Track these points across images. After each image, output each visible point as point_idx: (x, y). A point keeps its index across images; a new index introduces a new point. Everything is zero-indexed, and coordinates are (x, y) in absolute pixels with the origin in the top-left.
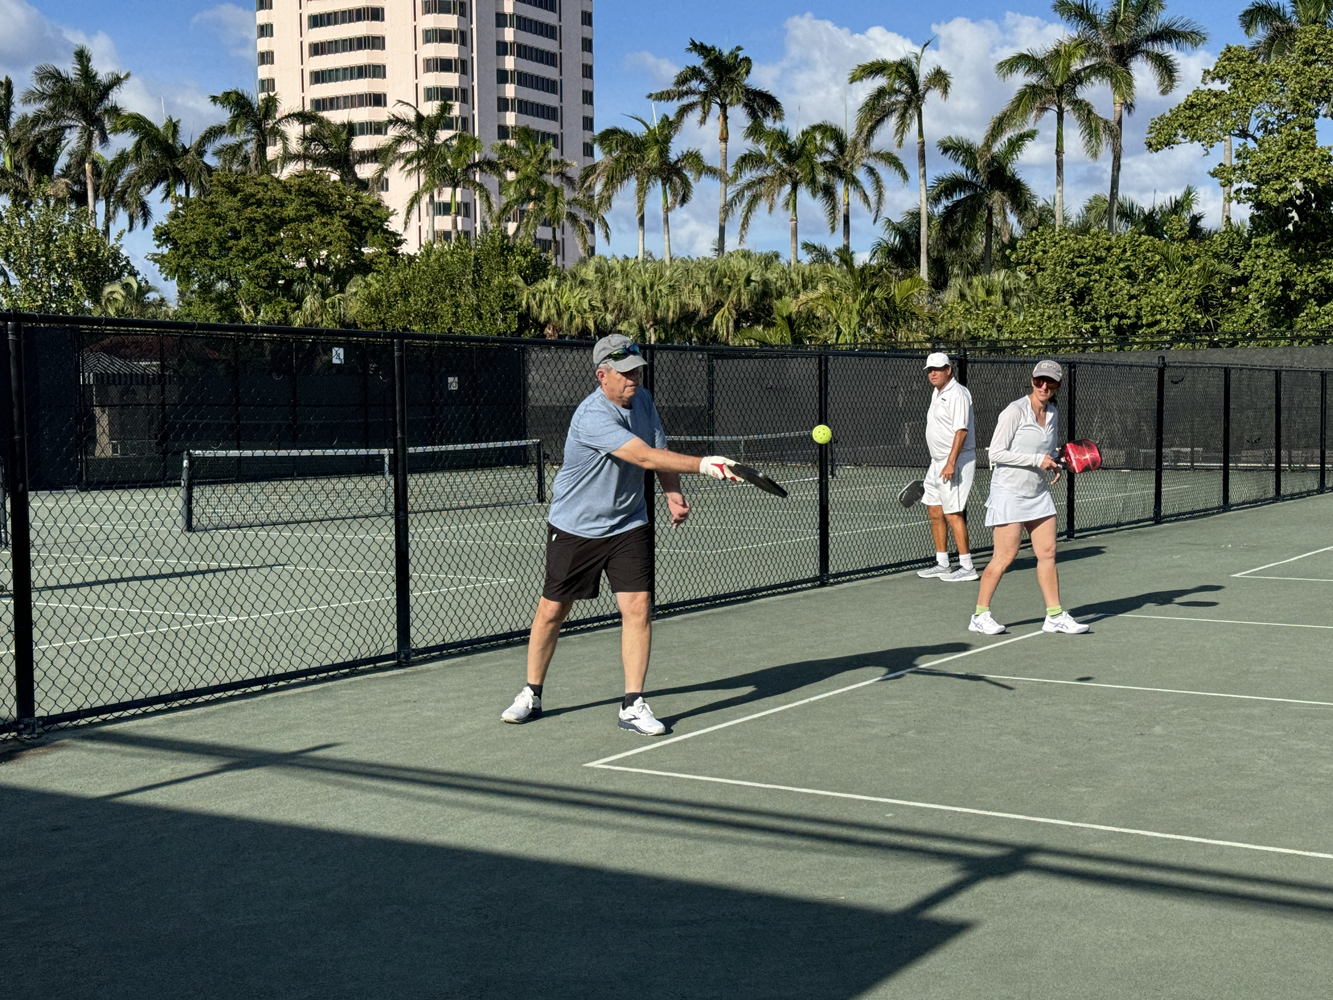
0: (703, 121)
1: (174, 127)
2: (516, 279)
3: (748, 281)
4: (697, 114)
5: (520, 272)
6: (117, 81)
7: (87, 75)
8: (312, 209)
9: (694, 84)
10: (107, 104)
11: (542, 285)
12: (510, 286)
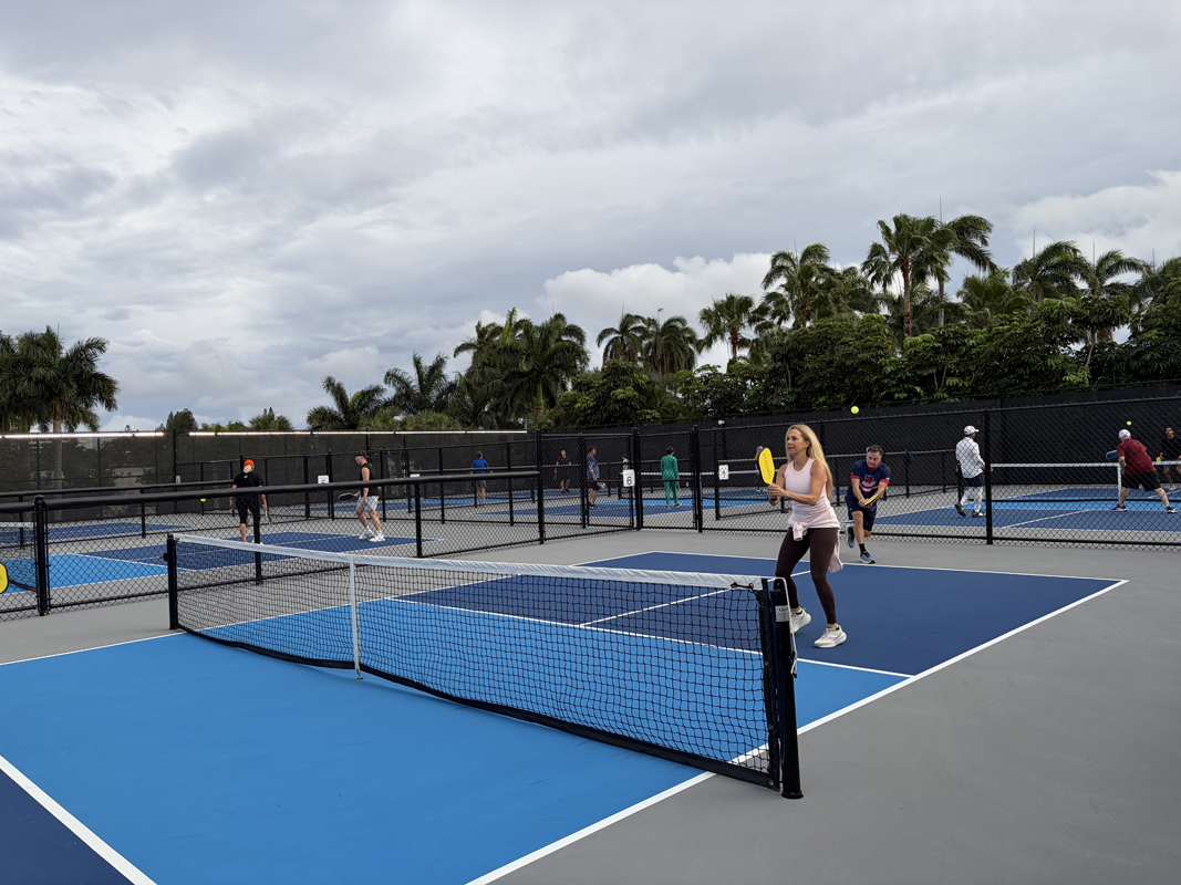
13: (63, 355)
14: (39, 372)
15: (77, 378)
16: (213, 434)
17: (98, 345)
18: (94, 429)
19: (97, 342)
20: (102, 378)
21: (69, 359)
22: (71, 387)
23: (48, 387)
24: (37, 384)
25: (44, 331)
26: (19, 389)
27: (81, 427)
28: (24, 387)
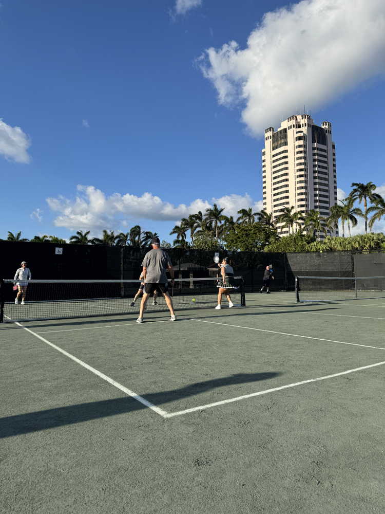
0: (360, 202)
1: (232, 218)
2: (305, 243)
3: (373, 239)
4: (358, 200)
5: (306, 241)
6: (222, 210)
7: (216, 209)
8: (257, 231)
9: (356, 193)
10: (220, 215)
11: (312, 244)
12: (303, 245)
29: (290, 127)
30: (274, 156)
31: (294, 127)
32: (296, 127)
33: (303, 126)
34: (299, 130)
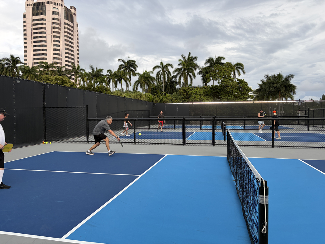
13: (282, 80)
14: (275, 85)
15: (285, 86)
16: (312, 101)
17: (292, 76)
18: (292, 99)
19: (291, 76)
20: (292, 85)
21: (283, 81)
22: (283, 88)
23: (277, 89)
24: (274, 88)
25: (278, 74)
26: (270, 90)
27: (289, 99)
28: (272, 89)
29: (48, 3)
30: (34, 20)
31: (51, 3)
32: (53, 4)
33: (58, 5)
34: (55, 6)
